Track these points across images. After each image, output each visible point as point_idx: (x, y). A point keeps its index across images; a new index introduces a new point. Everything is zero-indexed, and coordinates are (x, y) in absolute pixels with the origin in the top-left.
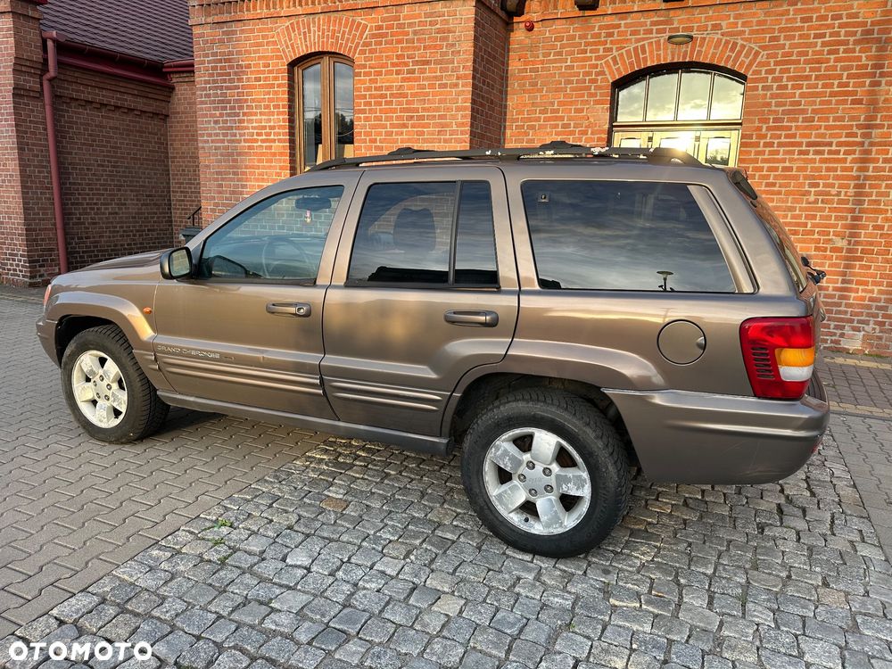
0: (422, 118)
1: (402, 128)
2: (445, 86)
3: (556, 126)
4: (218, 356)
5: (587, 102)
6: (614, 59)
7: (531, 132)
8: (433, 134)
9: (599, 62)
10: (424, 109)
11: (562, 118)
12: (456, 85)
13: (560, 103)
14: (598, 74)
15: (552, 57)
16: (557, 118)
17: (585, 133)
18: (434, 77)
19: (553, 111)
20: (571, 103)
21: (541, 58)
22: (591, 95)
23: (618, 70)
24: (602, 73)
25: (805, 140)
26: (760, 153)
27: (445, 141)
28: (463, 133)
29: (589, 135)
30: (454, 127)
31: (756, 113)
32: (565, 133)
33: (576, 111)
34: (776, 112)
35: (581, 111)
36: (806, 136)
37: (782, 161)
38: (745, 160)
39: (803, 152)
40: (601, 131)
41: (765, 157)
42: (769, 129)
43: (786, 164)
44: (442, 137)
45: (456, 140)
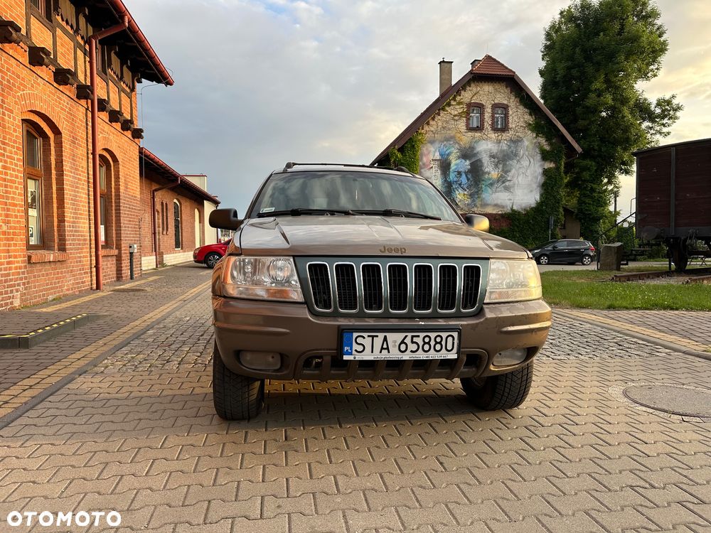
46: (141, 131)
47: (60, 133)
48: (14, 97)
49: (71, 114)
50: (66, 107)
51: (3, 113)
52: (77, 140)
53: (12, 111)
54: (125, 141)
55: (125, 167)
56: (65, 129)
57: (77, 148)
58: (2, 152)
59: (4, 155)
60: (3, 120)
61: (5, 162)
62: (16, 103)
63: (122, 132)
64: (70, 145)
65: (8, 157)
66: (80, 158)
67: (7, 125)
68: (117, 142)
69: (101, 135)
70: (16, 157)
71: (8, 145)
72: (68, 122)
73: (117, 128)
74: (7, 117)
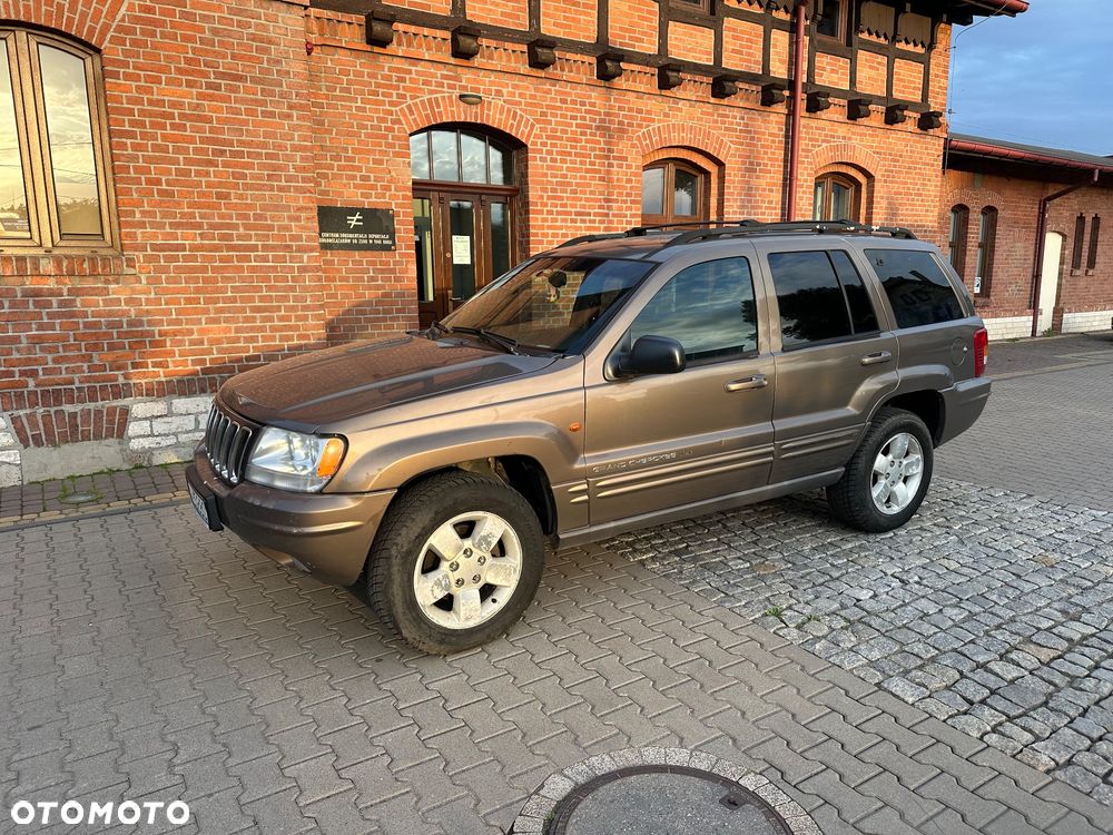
0: (240, 154)
1: (207, 166)
2: (272, 115)
3: (354, 177)
4: (674, 455)
5: (386, 153)
6: (409, 107)
7: (323, 182)
8: (258, 179)
9: (393, 109)
10: (241, 143)
11: (359, 169)
12: (289, 116)
13: (354, 150)
14: (393, 122)
15: (338, 93)
16: (354, 168)
17: (387, 188)
18: (252, 100)
19: (348, 159)
20: (369, 152)
21: (324, 91)
22: (389, 145)
23: (415, 120)
24: (398, 122)
25: (573, 210)
26: (545, 220)
27: (281, 189)
28: (305, 180)
29: (393, 192)
30: (292, 172)
31: (537, 183)
32: (365, 187)
33: (375, 161)
34: (552, 182)
35: (380, 162)
36: (574, 206)
37: (561, 228)
38: (534, 227)
39: (573, 221)
40: (405, 189)
41: (550, 224)
42: (549, 198)
43: (564, 231)
44: (275, 184)
45: (297, 189)
46: (938, 114)
47: (723, 164)
48: (630, 139)
49: (750, 132)
50: (739, 124)
51: (610, 165)
52: (759, 164)
53: (625, 159)
54: (899, 139)
55: (892, 182)
56: (733, 155)
57: (758, 177)
58: (606, 211)
59: (607, 215)
60: (608, 172)
61: (611, 222)
62: (633, 146)
63: (888, 127)
64: (743, 176)
65: (614, 215)
66: (764, 190)
67: (615, 177)
68: (872, 147)
69: (824, 145)
70: (628, 213)
71: (616, 201)
72: (742, 144)
73: (874, 124)
74: (615, 169)
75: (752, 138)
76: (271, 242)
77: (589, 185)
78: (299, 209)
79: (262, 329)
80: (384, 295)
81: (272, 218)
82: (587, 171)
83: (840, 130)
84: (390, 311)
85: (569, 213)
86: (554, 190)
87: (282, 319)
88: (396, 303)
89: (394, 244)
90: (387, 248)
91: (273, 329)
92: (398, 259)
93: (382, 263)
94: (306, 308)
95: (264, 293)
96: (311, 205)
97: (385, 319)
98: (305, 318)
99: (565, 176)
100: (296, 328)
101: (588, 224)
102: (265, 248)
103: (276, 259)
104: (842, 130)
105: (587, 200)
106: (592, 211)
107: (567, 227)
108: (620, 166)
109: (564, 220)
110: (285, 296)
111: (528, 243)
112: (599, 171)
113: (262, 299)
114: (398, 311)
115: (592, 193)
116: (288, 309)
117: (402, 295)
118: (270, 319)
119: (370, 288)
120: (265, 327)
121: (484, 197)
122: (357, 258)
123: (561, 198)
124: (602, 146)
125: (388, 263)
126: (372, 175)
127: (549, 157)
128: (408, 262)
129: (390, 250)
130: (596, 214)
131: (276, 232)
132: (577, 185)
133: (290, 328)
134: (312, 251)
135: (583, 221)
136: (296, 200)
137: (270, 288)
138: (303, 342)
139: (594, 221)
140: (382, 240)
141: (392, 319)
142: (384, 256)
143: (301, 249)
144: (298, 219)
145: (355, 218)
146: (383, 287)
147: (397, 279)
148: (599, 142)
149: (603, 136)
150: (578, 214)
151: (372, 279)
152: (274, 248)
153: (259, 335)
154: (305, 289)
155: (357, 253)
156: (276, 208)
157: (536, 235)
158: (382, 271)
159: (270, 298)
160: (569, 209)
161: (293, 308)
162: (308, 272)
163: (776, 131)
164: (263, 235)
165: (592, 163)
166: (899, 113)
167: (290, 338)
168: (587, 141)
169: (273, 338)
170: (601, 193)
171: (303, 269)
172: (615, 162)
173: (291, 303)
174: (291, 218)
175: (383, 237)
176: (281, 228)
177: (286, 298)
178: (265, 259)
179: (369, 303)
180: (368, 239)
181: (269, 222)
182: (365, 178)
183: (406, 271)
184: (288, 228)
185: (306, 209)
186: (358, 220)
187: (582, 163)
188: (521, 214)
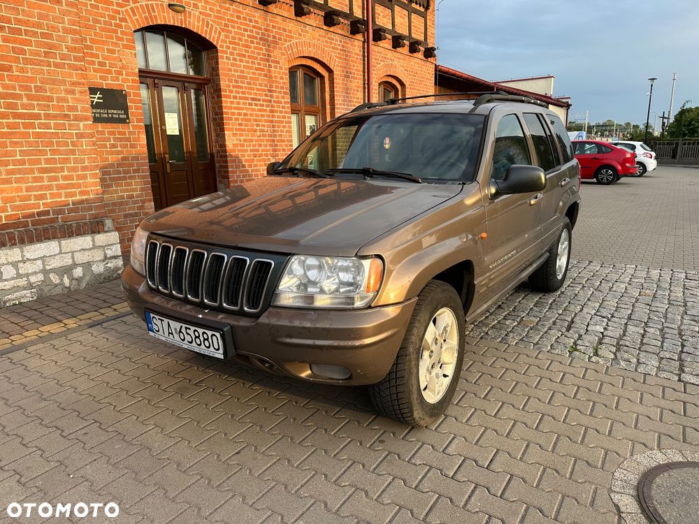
0: (18, 31)
3: (93, 63)
5: (117, 44)
6: (132, 9)
8: (36, 55)
9: (120, 9)
10: (18, 21)
11: (97, 56)
12: (59, 3)
13: (92, 40)
14: (121, 20)
17: (120, 73)
20: (104, 43)
22: (119, 39)
23: (137, 20)
24: (124, 20)
25: (250, 96)
26: (232, 103)
27: (56, 65)
28: (76, 59)
29: (124, 77)
30: (65, 51)
31: (226, 75)
32: (102, 71)
33: (109, 51)
34: (235, 75)
35: (113, 52)
36: (250, 94)
37: (242, 109)
38: (226, 107)
39: (250, 104)
40: (133, 74)
41: (235, 105)
42: (234, 86)
43: (245, 111)
44: (52, 60)
45: (70, 66)
46: (433, 49)
47: (332, 71)
48: (280, 49)
49: (345, 51)
50: (339, 45)
51: (270, 66)
52: (351, 73)
53: (278, 62)
54: (415, 63)
55: (414, 89)
56: (337, 66)
57: (351, 82)
58: (269, 98)
59: (270, 101)
60: (269, 71)
61: (273, 106)
62: (282, 54)
63: (411, 54)
64: (343, 80)
65: (275, 102)
66: (354, 90)
67: (274, 75)
68: (403, 66)
69: (382, 63)
70: (283, 100)
71: (275, 92)
72: (341, 59)
73: (404, 52)
74: (273, 69)
75: (347, 56)
76: (51, 112)
77: (258, 79)
78: (73, 84)
79: (49, 187)
80: (124, 159)
81: (51, 90)
82: (257, 69)
83: (389, 54)
84: (128, 172)
85: (247, 99)
86: (236, 81)
87: (65, 178)
88: (132, 165)
89: (128, 118)
90: (123, 121)
91: (59, 187)
92: (131, 130)
93: (119, 133)
94: (84, 169)
95: (49, 156)
96: (83, 80)
97: (125, 178)
98: (85, 177)
99: (242, 72)
100: (78, 186)
101: (259, 107)
102: (47, 116)
103: (57, 126)
104: (390, 54)
105: (258, 89)
106: (261, 98)
107: (247, 109)
108: (276, 67)
109: (245, 104)
110: (67, 159)
111: (222, 119)
112: (263, 70)
113: (48, 161)
114: (135, 171)
115: (260, 85)
116: (70, 169)
117: (136, 158)
118: (56, 179)
119: (112, 153)
120: (52, 185)
121: (186, 85)
122: (100, 129)
123: (242, 88)
124: (264, 52)
125: (124, 133)
126: (107, 62)
127: (232, 57)
128: (139, 133)
129: (126, 123)
130: (264, 100)
131: (55, 103)
132: (251, 78)
133: (73, 186)
134: (87, 120)
135: (256, 105)
136: (71, 75)
137: (54, 152)
138: (84, 197)
139: (262, 105)
140: (119, 114)
141: (131, 178)
142: (121, 128)
143: (77, 118)
144: (73, 92)
145: (97, 96)
146: (121, 152)
147: (133, 146)
148: (262, 49)
149: (264, 45)
150: (253, 99)
151: (113, 146)
152: (55, 117)
153: (48, 192)
154: (83, 152)
155: (99, 124)
156: (54, 82)
157: (227, 113)
158: (120, 140)
159: (53, 161)
160: (247, 96)
161: (74, 169)
162: (84, 137)
163: (358, 52)
164: (45, 106)
165: (259, 64)
166: (417, 46)
167: (73, 195)
168: (255, 48)
169: (59, 195)
170: (266, 86)
171: (80, 136)
172: (273, 64)
173: (73, 165)
174: (67, 91)
175: (119, 112)
176: (59, 99)
177: (66, 161)
178: (47, 126)
179: (112, 165)
180: (108, 114)
181: (48, 94)
182: (101, 64)
183: (138, 139)
184: (65, 100)
185: (79, 84)
186: (99, 98)
187: (253, 63)
188: (213, 98)
